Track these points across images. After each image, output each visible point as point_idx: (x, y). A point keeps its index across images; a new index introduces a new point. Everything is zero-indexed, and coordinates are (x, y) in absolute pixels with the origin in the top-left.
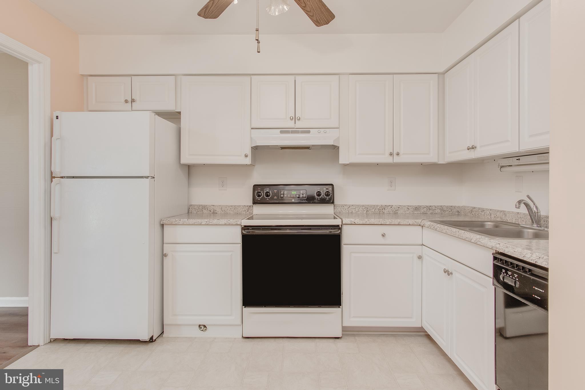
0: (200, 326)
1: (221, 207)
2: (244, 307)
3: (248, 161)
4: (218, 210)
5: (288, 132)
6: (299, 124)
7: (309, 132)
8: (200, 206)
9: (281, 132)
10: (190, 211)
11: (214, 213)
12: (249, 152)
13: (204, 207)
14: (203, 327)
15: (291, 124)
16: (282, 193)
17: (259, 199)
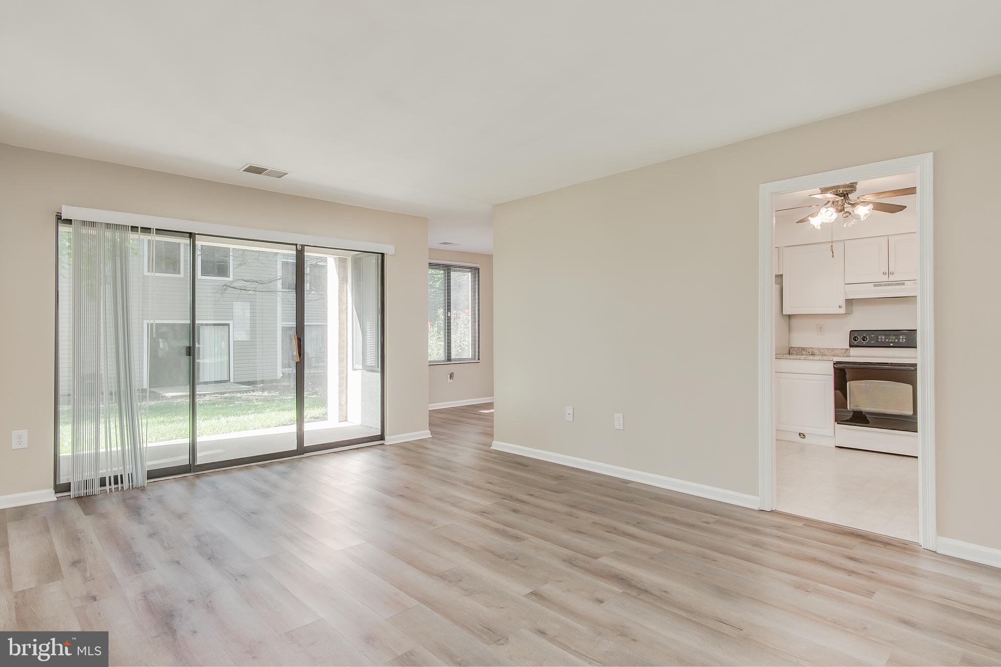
0: (799, 434)
1: (819, 349)
2: (836, 423)
3: (842, 311)
4: (816, 352)
5: (880, 285)
6: (892, 278)
7: (903, 284)
8: (799, 348)
9: (875, 286)
10: (791, 352)
11: (813, 354)
12: (843, 303)
13: (803, 349)
14: (802, 435)
15: (885, 278)
16: (880, 338)
17: (856, 343)
